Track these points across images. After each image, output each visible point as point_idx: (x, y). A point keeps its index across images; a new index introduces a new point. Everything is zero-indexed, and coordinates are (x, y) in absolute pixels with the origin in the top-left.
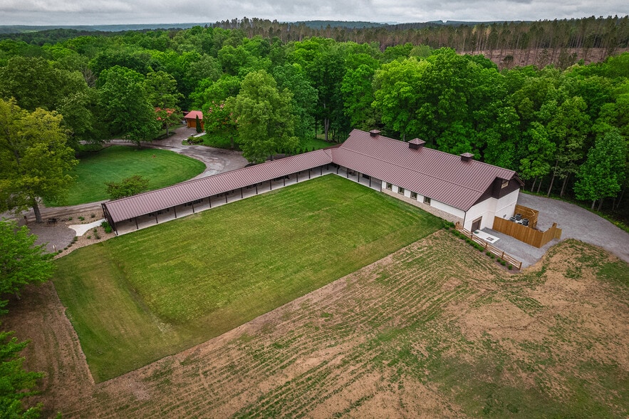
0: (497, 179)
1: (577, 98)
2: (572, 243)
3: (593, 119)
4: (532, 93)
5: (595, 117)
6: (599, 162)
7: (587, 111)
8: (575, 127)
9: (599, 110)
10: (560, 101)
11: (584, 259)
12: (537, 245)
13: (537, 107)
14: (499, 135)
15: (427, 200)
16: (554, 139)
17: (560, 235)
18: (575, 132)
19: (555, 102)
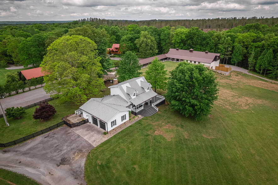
0: (216, 56)
1: (229, 37)
2: (234, 71)
3: (233, 42)
4: (217, 37)
5: (234, 42)
6: (236, 53)
7: (231, 41)
8: (230, 45)
9: (234, 40)
10: (225, 39)
11: (238, 73)
12: (227, 71)
13: (219, 40)
14: (210, 48)
15: (199, 62)
16: (225, 48)
17: (231, 69)
18: (230, 46)
19: (223, 39)
